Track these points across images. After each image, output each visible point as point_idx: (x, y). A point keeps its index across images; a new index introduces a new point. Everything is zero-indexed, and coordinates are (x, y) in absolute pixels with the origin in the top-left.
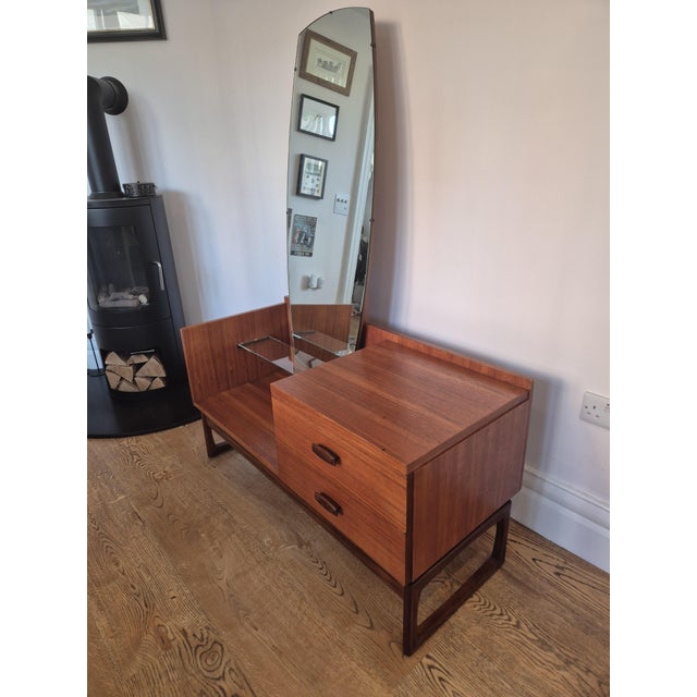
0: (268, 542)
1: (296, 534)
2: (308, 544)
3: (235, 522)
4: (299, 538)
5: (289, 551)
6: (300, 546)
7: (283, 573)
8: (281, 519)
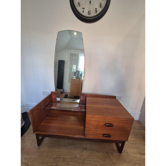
0: (79, 156)
1: (82, 148)
2: (87, 148)
3: (66, 158)
4: (83, 148)
5: (85, 153)
6: (86, 150)
7: (89, 160)
8: (76, 147)
